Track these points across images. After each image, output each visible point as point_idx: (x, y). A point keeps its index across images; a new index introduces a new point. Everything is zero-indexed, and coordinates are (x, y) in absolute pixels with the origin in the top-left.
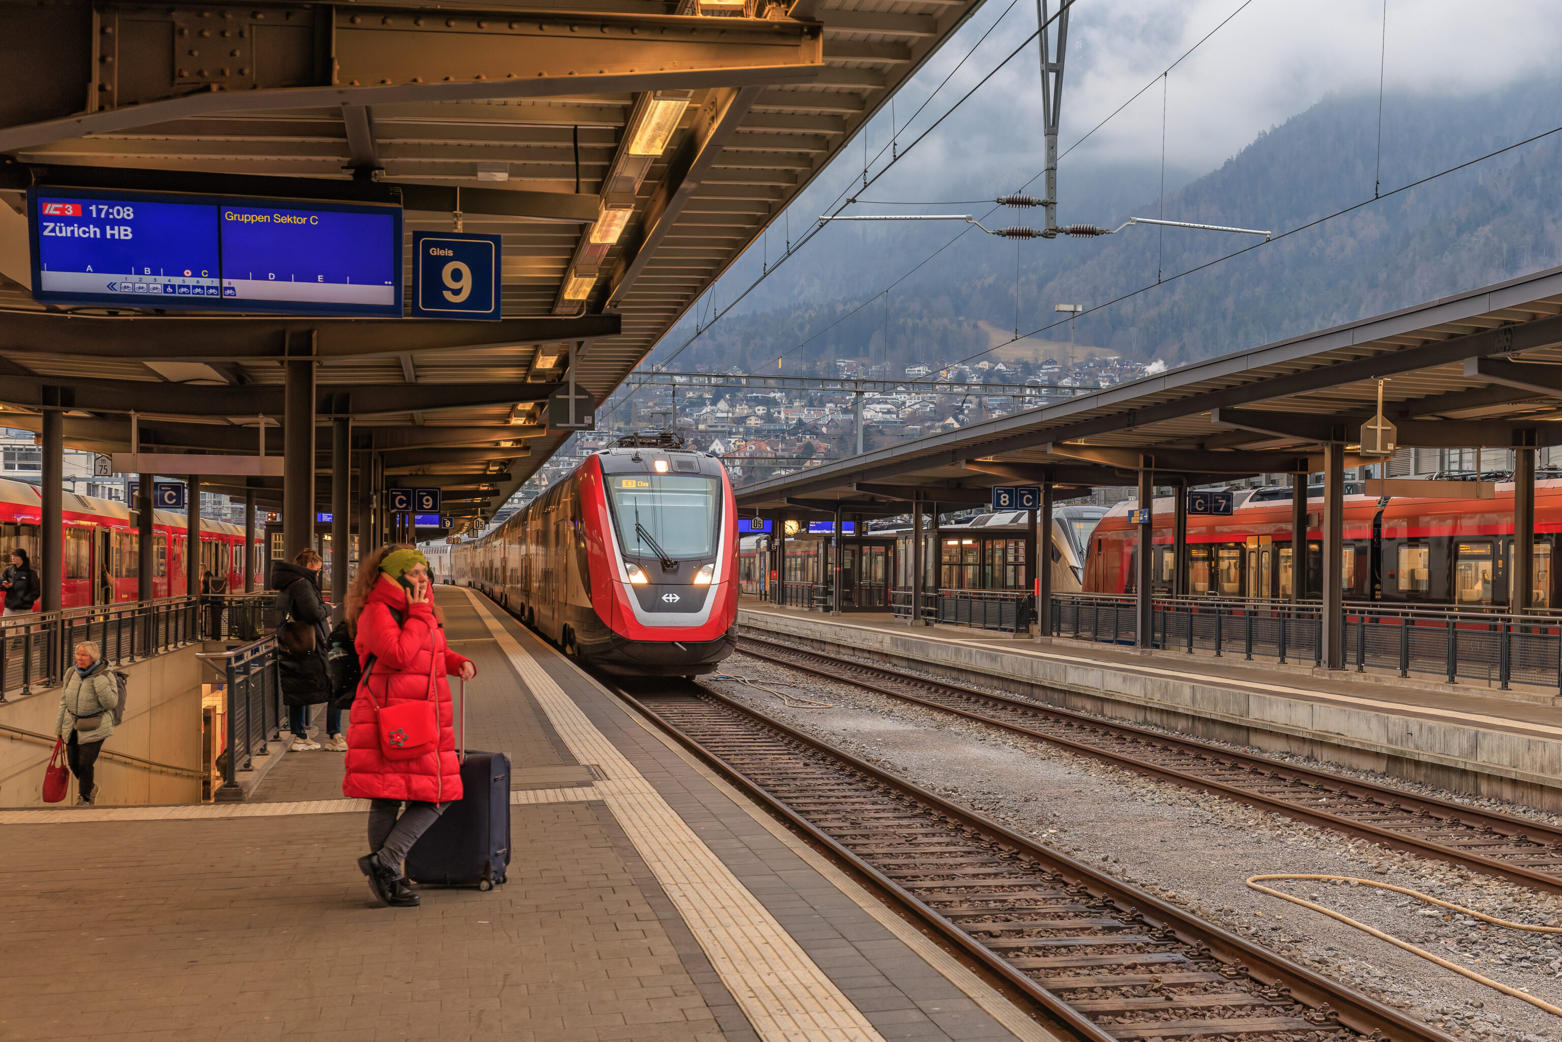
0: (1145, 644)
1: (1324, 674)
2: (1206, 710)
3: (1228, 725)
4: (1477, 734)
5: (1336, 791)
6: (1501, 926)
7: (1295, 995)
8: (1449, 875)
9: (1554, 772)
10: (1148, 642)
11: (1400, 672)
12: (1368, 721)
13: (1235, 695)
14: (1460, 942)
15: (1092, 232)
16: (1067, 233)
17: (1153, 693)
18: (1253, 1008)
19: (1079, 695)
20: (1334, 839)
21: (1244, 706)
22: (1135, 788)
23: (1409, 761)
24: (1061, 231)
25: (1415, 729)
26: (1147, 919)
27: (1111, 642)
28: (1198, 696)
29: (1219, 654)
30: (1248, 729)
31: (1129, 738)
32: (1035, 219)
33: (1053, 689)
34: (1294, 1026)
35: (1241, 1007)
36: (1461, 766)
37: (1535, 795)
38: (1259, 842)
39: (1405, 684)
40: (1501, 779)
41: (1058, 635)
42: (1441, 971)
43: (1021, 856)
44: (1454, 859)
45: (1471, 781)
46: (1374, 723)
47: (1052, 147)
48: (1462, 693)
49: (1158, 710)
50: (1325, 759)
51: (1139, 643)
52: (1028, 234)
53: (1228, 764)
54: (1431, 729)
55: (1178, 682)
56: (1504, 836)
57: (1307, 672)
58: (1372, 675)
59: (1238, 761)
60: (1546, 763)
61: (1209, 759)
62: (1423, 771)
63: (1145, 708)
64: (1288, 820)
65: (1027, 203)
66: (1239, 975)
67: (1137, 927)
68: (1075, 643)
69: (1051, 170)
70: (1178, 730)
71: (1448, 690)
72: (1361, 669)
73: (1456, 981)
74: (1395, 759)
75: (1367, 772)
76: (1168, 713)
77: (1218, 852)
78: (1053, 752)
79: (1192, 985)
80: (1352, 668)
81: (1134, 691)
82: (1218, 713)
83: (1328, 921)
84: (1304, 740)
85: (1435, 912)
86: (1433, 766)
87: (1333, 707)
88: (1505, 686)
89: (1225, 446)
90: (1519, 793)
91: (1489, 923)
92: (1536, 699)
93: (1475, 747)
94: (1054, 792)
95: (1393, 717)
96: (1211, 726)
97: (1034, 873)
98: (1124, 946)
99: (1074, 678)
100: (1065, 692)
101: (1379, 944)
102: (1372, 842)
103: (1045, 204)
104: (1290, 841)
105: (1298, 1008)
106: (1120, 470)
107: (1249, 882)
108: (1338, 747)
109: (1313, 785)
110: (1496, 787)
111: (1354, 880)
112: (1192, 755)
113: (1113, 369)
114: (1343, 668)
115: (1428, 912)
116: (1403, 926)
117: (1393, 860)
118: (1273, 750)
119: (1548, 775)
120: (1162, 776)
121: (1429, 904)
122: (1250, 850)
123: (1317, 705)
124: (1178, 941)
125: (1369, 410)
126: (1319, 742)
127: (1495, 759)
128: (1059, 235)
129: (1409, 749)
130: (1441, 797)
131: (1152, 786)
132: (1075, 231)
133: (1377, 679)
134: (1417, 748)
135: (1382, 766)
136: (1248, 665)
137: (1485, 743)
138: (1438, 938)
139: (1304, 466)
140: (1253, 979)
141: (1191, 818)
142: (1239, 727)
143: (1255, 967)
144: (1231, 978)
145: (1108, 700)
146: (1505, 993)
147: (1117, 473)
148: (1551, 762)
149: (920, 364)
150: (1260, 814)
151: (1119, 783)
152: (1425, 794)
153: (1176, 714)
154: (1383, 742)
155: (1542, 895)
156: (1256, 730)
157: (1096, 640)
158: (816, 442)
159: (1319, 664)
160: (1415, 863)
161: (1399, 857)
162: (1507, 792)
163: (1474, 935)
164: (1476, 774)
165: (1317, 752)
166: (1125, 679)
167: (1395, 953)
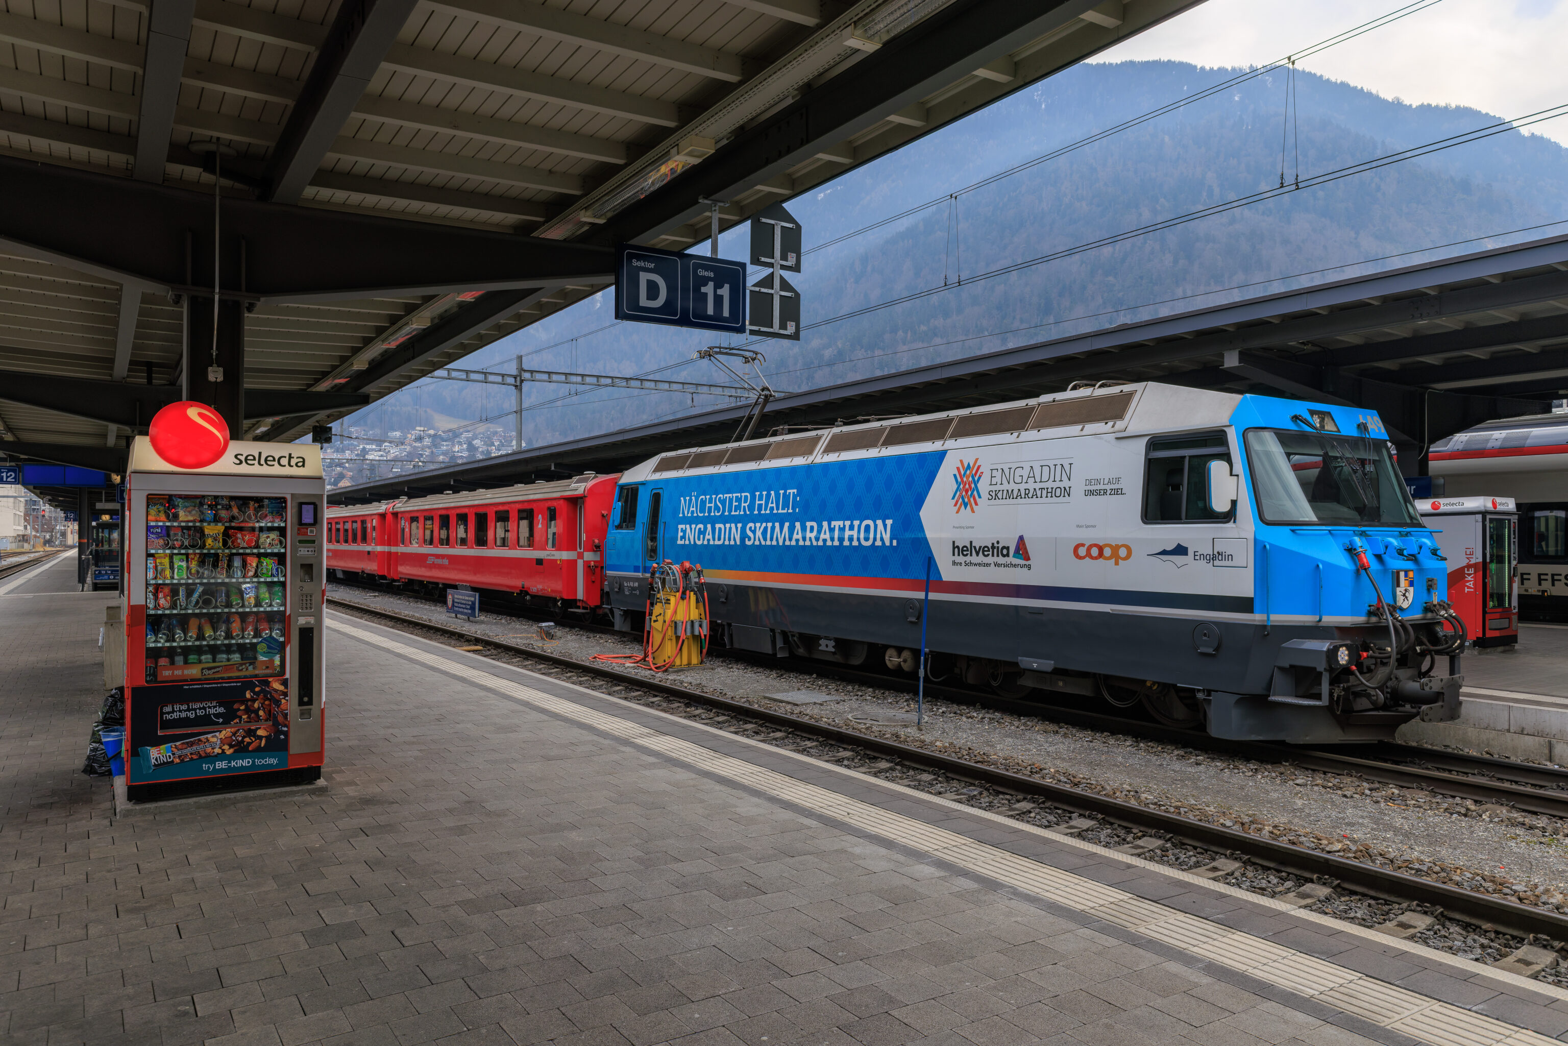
113: (501, 436)
149: (396, 431)
158: (345, 472)
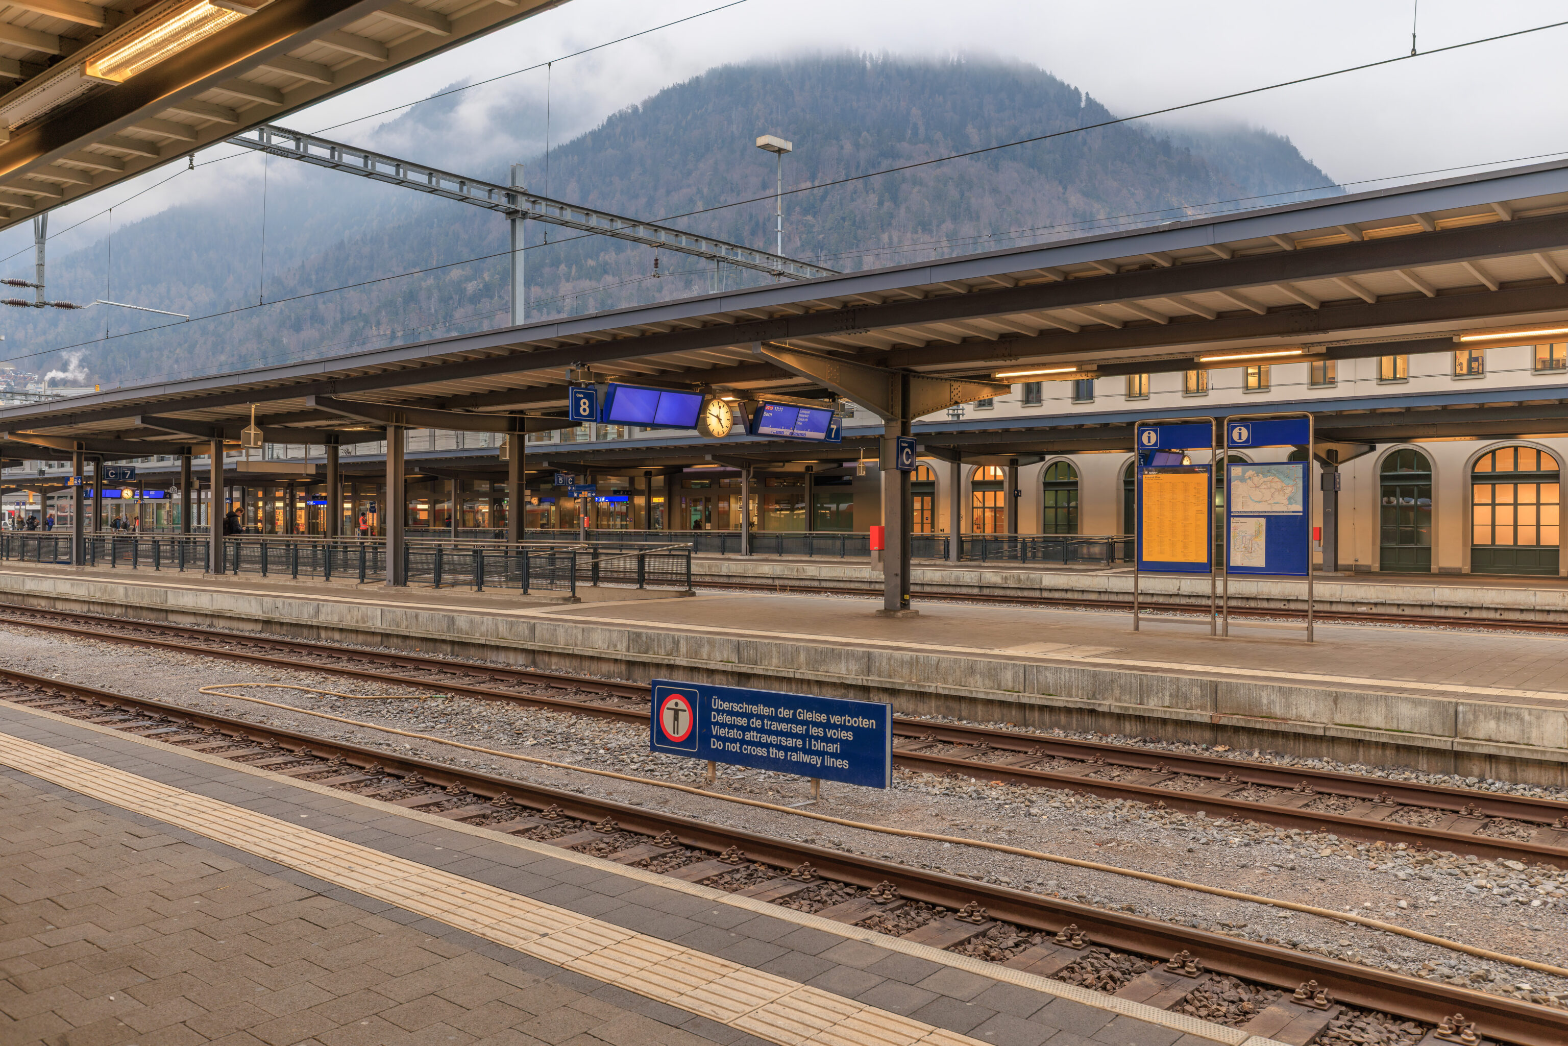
0: (79, 562)
1: (211, 576)
2: (136, 601)
3: (152, 609)
4: (318, 605)
5: (234, 642)
6: (352, 698)
7: (251, 738)
8: (316, 678)
9: (364, 622)
10: (80, 561)
11: (262, 574)
12: (250, 602)
13: (157, 591)
14: (331, 707)
15: (69, 307)
16: (52, 306)
17: (95, 593)
18: (229, 747)
19: (35, 596)
20: (243, 666)
21: (163, 597)
22: (102, 649)
23: (276, 623)
24: (48, 304)
25: (280, 604)
26: (146, 713)
27: (51, 563)
28: (130, 593)
29: (135, 568)
30: (167, 611)
31: (82, 621)
32: (29, 295)
33: (13, 594)
34: (255, 752)
35: (221, 747)
36: (309, 623)
37: (354, 636)
38: (197, 671)
39: (265, 581)
40: (333, 629)
41: (7, 559)
42: (327, 721)
43: (43, 689)
44: (318, 670)
45: (315, 631)
46: (254, 603)
47: (41, 251)
48: (301, 584)
49: (98, 603)
50: (221, 625)
51: (74, 563)
52: (24, 304)
53: (158, 632)
54: (290, 604)
55: (113, 585)
56: (339, 658)
57: (200, 576)
58: (242, 577)
59: (164, 630)
60: (359, 618)
61: (144, 630)
62: (285, 628)
63: (89, 602)
64: (211, 658)
65: (23, 284)
66: (215, 733)
67: (141, 718)
68: (22, 564)
69: (41, 265)
70: (116, 613)
71: (293, 583)
72: (236, 573)
73: (337, 724)
74: (267, 623)
75: (249, 631)
76: (107, 604)
77: (174, 677)
78: (32, 631)
79: (188, 741)
80: (229, 573)
81: (81, 592)
82: (145, 603)
83: (256, 704)
84: (206, 615)
85: (314, 696)
86: (291, 624)
87: (226, 595)
88: (328, 580)
89: (135, 437)
90: (344, 636)
91: (344, 698)
92: (346, 585)
93: (317, 612)
94: (46, 654)
95: (266, 599)
96: (140, 611)
97: (57, 697)
98: (137, 727)
99: (31, 586)
100: (23, 595)
101: (288, 712)
102: (267, 665)
103: (37, 287)
104: (217, 669)
105: (254, 744)
106: (53, 450)
107: (201, 690)
108: (230, 618)
109: (217, 640)
110: (330, 634)
111: (263, 685)
112: (131, 628)
114: (224, 573)
115: (309, 696)
116: (298, 703)
117: (282, 673)
118: (185, 622)
119: (360, 624)
120: (118, 640)
121: (309, 692)
122: (193, 675)
123: (215, 595)
124: (170, 722)
125: (244, 421)
126: (217, 616)
127: (329, 618)
128: (46, 307)
129: (277, 616)
130: (299, 640)
131: (113, 647)
132: (59, 305)
133: (247, 579)
134: (281, 615)
135: (259, 627)
136: (157, 574)
137: (323, 610)
138: (319, 707)
139: (189, 451)
140: (223, 734)
141: (148, 662)
142: (161, 610)
143: (224, 728)
144: (210, 735)
145: (59, 599)
146: (363, 726)
147: (52, 453)
148: (362, 618)
150: (192, 657)
151: (90, 646)
152: (288, 639)
153: (113, 605)
154: (260, 613)
155: (369, 682)
156: (172, 611)
157: (39, 562)
159: (207, 571)
160: (296, 674)
161: (284, 672)
162: (337, 636)
163: (338, 704)
164: (318, 627)
165: (216, 622)
166: (72, 585)
167: (299, 715)
